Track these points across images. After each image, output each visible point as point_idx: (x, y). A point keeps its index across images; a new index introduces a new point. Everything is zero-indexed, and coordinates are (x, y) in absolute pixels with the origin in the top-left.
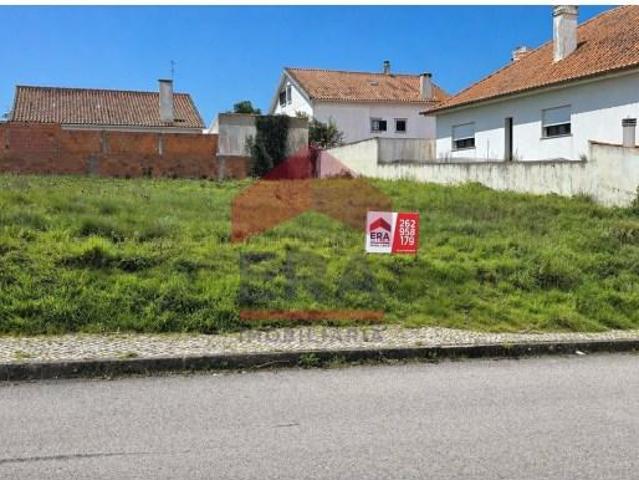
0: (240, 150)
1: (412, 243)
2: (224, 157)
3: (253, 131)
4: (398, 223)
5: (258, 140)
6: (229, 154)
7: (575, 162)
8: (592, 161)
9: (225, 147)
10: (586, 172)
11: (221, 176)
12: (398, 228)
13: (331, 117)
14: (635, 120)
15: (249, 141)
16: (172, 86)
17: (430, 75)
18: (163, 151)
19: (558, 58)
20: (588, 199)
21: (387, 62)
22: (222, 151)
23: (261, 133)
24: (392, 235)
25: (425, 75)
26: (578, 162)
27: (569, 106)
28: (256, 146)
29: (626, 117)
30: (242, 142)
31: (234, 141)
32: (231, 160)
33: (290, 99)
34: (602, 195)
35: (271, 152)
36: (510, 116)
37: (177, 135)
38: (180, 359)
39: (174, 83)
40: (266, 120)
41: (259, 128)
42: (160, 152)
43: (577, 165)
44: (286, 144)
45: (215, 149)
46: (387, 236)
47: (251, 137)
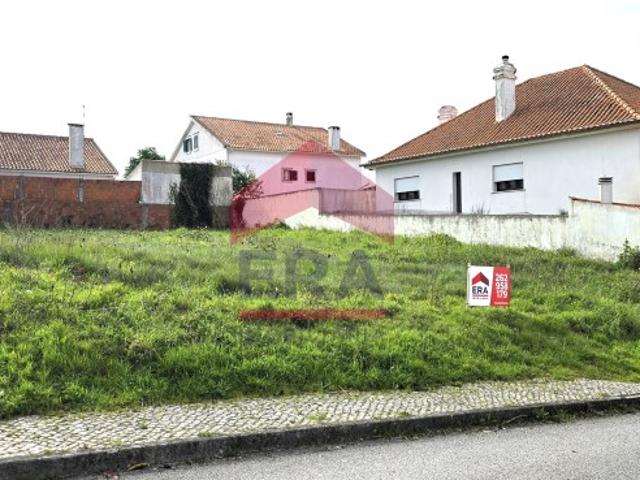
0: (164, 198)
1: (506, 295)
2: (147, 205)
3: (177, 179)
4: (495, 277)
5: (182, 188)
6: (152, 202)
7: (554, 217)
8: (573, 216)
9: (149, 194)
10: (567, 226)
11: (145, 223)
12: (494, 282)
13: (248, 166)
14: (610, 179)
15: (173, 189)
16: (83, 130)
17: (338, 128)
18: (85, 198)
19: (499, 118)
20: (572, 253)
21: (291, 114)
22: (145, 199)
23: (186, 180)
24: (489, 289)
25: (334, 128)
26: (558, 216)
27: (522, 163)
28: (180, 194)
29: (602, 176)
30: (166, 190)
31: (158, 188)
32: (155, 208)
33: (196, 146)
34: (586, 249)
35: (195, 201)
36: (458, 171)
37: (98, 181)
38: (449, 417)
39: (85, 128)
40: (191, 167)
41: (183, 177)
42: (81, 200)
43: (557, 219)
44: (211, 192)
45: (139, 197)
46: (486, 291)
47: (176, 185)
